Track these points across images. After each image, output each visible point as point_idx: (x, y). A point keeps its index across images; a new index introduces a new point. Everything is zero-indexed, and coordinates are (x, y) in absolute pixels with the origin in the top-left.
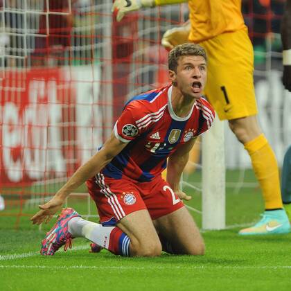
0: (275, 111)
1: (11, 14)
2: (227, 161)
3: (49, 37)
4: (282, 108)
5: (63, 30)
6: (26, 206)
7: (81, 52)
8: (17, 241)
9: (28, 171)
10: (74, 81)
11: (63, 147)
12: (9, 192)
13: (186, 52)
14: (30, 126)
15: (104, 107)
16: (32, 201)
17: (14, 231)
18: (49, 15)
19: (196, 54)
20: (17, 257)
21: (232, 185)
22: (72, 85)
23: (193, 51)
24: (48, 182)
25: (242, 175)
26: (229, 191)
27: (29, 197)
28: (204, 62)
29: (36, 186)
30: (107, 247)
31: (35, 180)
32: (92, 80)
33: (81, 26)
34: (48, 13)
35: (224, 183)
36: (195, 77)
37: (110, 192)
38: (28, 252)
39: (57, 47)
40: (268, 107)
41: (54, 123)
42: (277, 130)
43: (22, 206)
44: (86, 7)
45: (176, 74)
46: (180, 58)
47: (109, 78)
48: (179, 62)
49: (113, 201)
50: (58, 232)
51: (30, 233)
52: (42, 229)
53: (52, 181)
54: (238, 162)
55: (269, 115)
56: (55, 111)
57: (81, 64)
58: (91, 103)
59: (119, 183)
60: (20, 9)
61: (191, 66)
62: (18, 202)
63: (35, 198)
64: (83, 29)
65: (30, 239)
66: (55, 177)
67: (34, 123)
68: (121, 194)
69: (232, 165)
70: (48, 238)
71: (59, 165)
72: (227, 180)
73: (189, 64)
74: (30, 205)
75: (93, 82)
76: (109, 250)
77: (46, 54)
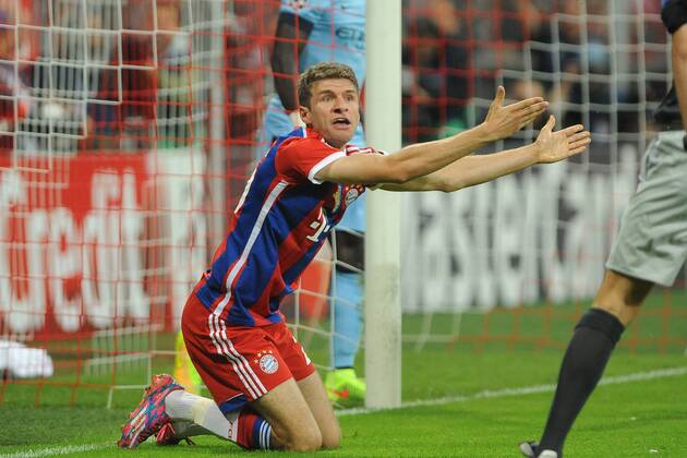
0: (480, 222)
1: (59, 67)
2: (404, 300)
3: (122, 105)
4: (491, 216)
5: (143, 93)
6: (87, 369)
7: (177, 127)
8: (72, 425)
9: (91, 316)
10: (162, 175)
11: (146, 278)
12: (59, 347)
13: (321, 74)
14: (94, 245)
15: (210, 215)
16: (96, 362)
17: (68, 409)
18: (123, 70)
19: (336, 76)
20: (73, 450)
21: (411, 337)
22: (159, 180)
23: (332, 72)
24: (120, 331)
25: (427, 323)
26: (407, 347)
27: (90, 356)
28: (352, 88)
29: (99, 339)
30: (234, 439)
31: (98, 329)
32: (189, 173)
33: (169, 87)
34: (121, 66)
35: (400, 336)
36: (338, 111)
37: (236, 353)
38: (90, 443)
39: (136, 121)
40: (468, 215)
41: (132, 241)
42: (483, 251)
43: (80, 370)
44: (179, 56)
45: (310, 110)
46: (313, 84)
47: (218, 168)
48: (312, 91)
49: (242, 368)
50: (148, 414)
51: (92, 412)
52: (112, 408)
53: (129, 330)
54: (421, 303)
55: (471, 229)
56: (132, 221)
57: (176, 146)
58: (189, 208)
59: (249, 337)
60: (65, 60)
61: (331, 95)
62: (74, 364)
63: (100, 357)
64: (173, 91)
65: (93, 423)
66: (133, 325)
67: (102, 240)
68: (255, 356)
69: (412, 306)
70: (133, 423)
71: (139, 305)
72: (404, 331)
73: (328, 91)
74: (92, 367)
75: (192, 175)
76: (238, 443)
77: (116, 131)
